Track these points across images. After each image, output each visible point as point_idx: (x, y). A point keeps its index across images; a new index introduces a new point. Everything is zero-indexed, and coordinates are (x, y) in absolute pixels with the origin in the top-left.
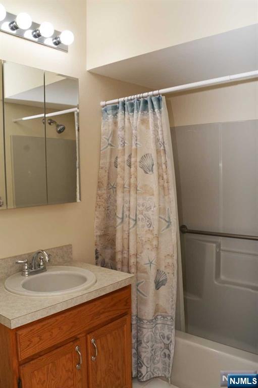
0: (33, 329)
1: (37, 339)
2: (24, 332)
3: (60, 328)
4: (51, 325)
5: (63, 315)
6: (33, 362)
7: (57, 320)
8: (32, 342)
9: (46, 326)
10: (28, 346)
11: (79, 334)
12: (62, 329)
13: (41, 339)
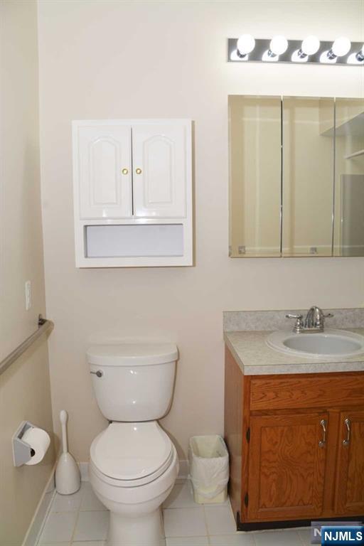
0: (269, 383)
1: (272, 395)
2: (258, 382)
3: (303, 392)
4: (292, 385)
5: (309, 379)
6: (267, 417)
7: (300, 382)
8: (266, 395)
9: (286, 384)
10: (261, 398)
11: (330, 407)
12: (306, 394)
13: (277, 396)
